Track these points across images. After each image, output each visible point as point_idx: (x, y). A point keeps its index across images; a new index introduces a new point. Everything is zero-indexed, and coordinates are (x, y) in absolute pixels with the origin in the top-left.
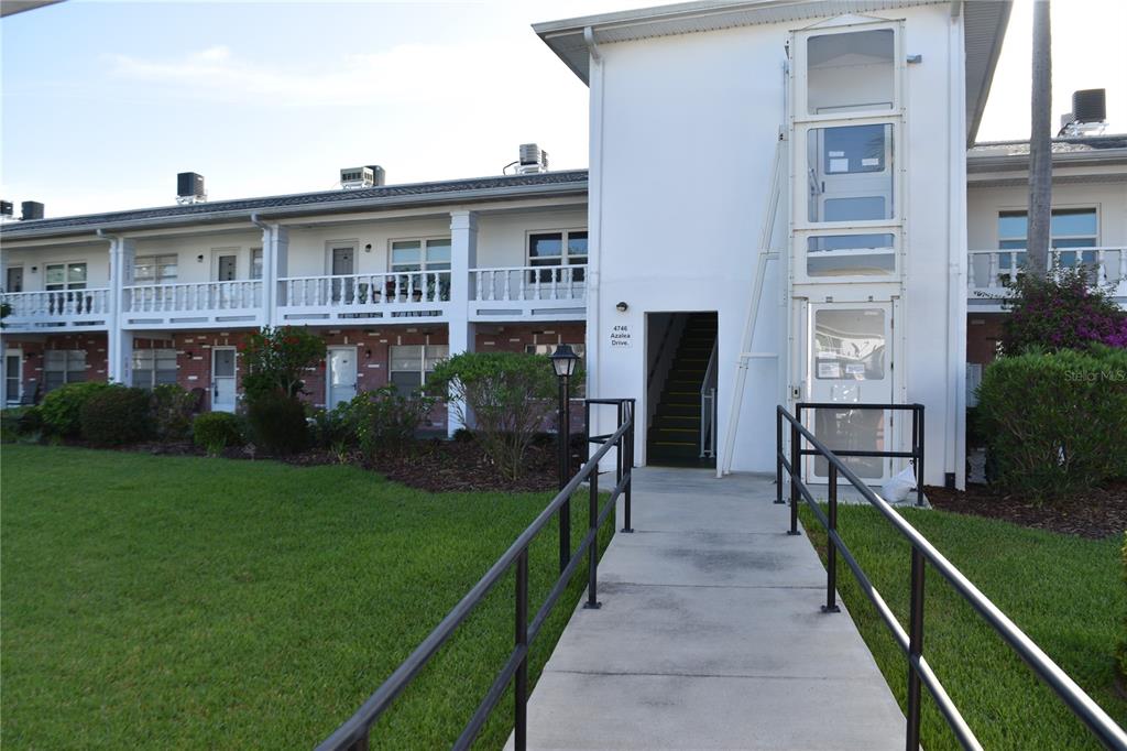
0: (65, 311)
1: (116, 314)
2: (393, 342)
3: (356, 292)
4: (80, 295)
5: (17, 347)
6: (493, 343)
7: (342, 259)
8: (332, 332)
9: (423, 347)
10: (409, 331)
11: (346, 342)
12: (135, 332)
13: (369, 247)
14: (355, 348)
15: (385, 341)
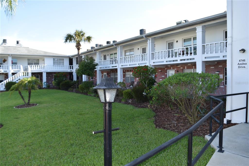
0: (113, 63)
1: (119, 64)
2: (184, 68)
3: (174, 54)
4: (116, 59)
5: (106, 72)
6: (213, 67)
7: (171, 45)
8: (168, 66)
9: (193, 69)
10: (188, 65)
11: (172, 69)
12: (123, 68)
13: (177, 41)
14: (174, 70)
15: (182, 68)
